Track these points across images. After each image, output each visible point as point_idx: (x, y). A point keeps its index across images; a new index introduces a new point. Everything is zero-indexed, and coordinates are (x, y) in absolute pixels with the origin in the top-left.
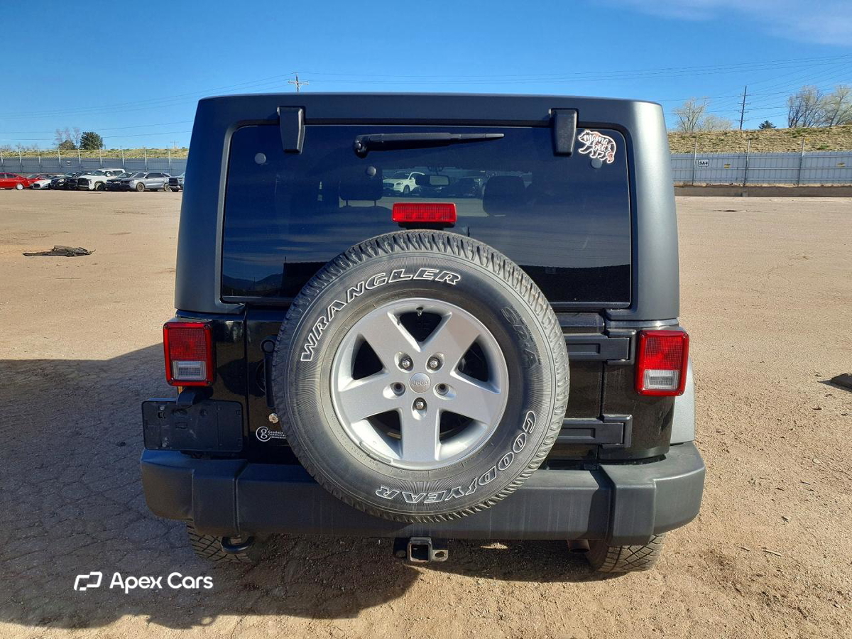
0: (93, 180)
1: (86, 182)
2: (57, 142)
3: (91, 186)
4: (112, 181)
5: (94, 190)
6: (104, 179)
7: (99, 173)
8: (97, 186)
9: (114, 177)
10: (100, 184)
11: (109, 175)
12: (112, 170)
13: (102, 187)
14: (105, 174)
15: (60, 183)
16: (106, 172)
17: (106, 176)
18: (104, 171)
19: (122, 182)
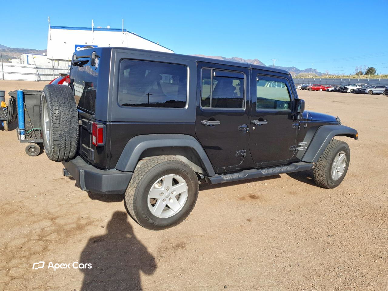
0: (350, 88)
1: (347, 89)
2: (355, 72)
3: (349, 91)
4: (358, 89)
5: (349, 93)
6: (355, 88)
7: (354, 85)
8: (351, 91)
9: (360, 87)
10: (353, 90)
11: (358, 86)
12: (360, 84)
13: (354, 92)
14: (356, 86)
15: (337, 89)
16: (358, 85)
17: (357, 87)
18: (356, 84)
19: (362, 90)
